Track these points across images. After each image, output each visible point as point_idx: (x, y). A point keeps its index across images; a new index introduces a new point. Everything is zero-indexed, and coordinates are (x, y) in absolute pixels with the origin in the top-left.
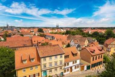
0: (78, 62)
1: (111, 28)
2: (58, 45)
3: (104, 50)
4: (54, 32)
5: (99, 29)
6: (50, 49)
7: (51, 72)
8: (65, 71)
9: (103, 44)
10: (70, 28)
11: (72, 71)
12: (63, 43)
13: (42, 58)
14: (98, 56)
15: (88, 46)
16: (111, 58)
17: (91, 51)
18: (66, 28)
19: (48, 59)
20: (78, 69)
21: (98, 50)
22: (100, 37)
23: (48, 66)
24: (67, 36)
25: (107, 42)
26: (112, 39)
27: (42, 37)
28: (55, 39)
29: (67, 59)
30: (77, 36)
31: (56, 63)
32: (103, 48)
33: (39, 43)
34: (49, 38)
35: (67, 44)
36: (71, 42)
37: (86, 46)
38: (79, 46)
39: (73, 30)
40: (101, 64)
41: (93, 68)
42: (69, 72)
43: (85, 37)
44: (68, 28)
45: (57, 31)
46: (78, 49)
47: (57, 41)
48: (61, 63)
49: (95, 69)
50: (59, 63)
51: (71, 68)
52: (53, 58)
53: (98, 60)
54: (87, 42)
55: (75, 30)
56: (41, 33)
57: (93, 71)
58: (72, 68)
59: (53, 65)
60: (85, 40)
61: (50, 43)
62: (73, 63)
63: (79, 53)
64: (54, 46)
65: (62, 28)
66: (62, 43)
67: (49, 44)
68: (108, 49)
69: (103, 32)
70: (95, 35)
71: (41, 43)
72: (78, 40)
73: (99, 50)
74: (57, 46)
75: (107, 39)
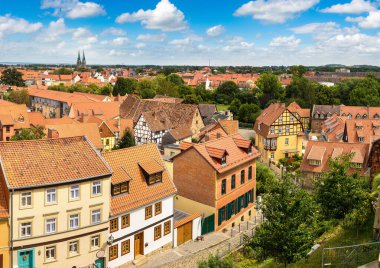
0: (168, 207)
1: (274, 68)
2: (83, 138)
3: (256, 147)
4: (65, 83)
5: (238, 73)
6: (48, 154)
7: (51, 259)
8: (113, 254)
9: (252, 127)
10: (133, 67)
11: (141, 252)
12: (105, 131)
13: (16, 190)
14: (238, 174)
15: (203, 140)
16: (279, 171)
17: (213, 158)
18: (118, 66)
19: (39, 197)
20: (166, 239)
21: (239, 151)
22: (244, 102)
23: (38, 228)
24: (122, 99)
25: (264, 117)
26: (277, 105)
27: (18, 103)
28: (72, 114)
29: (123, 198)
30: (162, 100)
31: (74, 217)
32: (253, 142)
33: (5, 129)
34: (47, 111)
35: (122, 134)
36: (135, 124)
37: (194, 137)
38: (168, 141)
39: (145, 77)
40: (252, 201)
41: (224, 222)
42: (130, 257)
43: (192, 102)
44: (124, 66)
45: (77, 79)
46: (167, 151)
47: (81, 120)
48: (96, 215)
49: (233, 225)
50: (85, 219)
51: (139, 235)
52: (63, 193)
53: (241, 189)
54: (200, 121)
55: (151, 75)
56: (14, 88)
57: (226, 235)
58: (142, 234)
59: (63, 224)
60: (191, 114)
61: (50, 131)
62: (148, 214)
63: (169, 167)
64: (67, 141)
65: (99, 69)
66: (101, 130)
67: (46, 132)
68: (269, 142)
69: (252, 82)
70: (226, 93)
71: (11, 129)
72: (164, 115)
73: (241, 148)
74: (80, 143)
75: (263, 108)
